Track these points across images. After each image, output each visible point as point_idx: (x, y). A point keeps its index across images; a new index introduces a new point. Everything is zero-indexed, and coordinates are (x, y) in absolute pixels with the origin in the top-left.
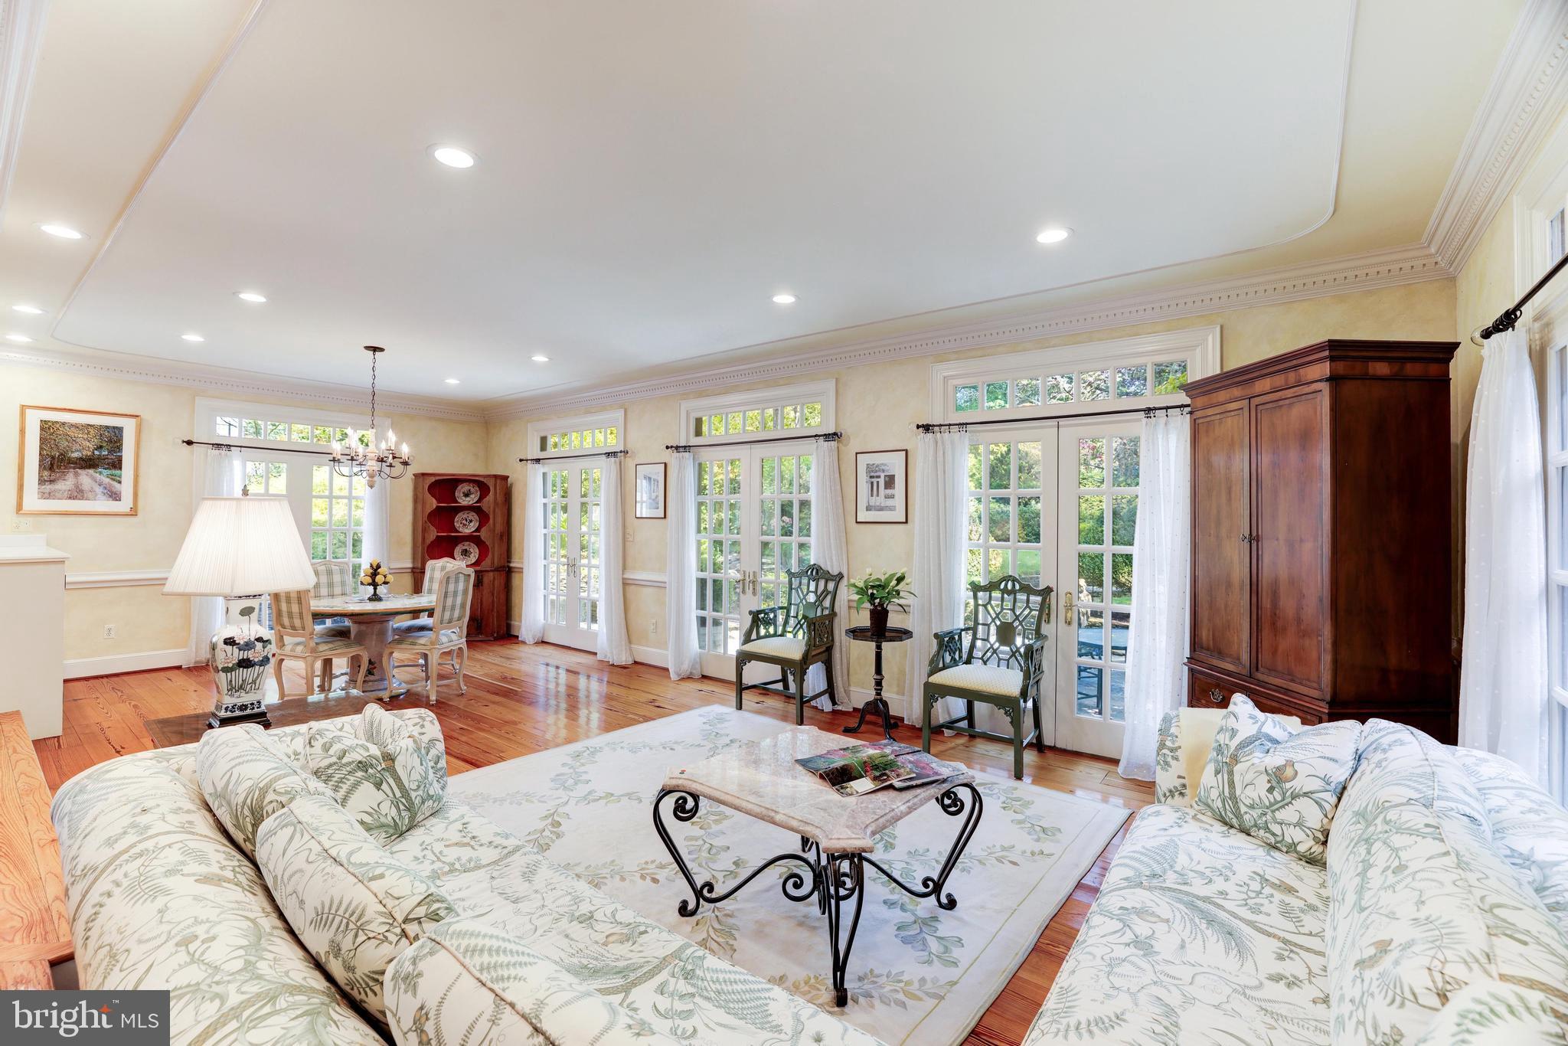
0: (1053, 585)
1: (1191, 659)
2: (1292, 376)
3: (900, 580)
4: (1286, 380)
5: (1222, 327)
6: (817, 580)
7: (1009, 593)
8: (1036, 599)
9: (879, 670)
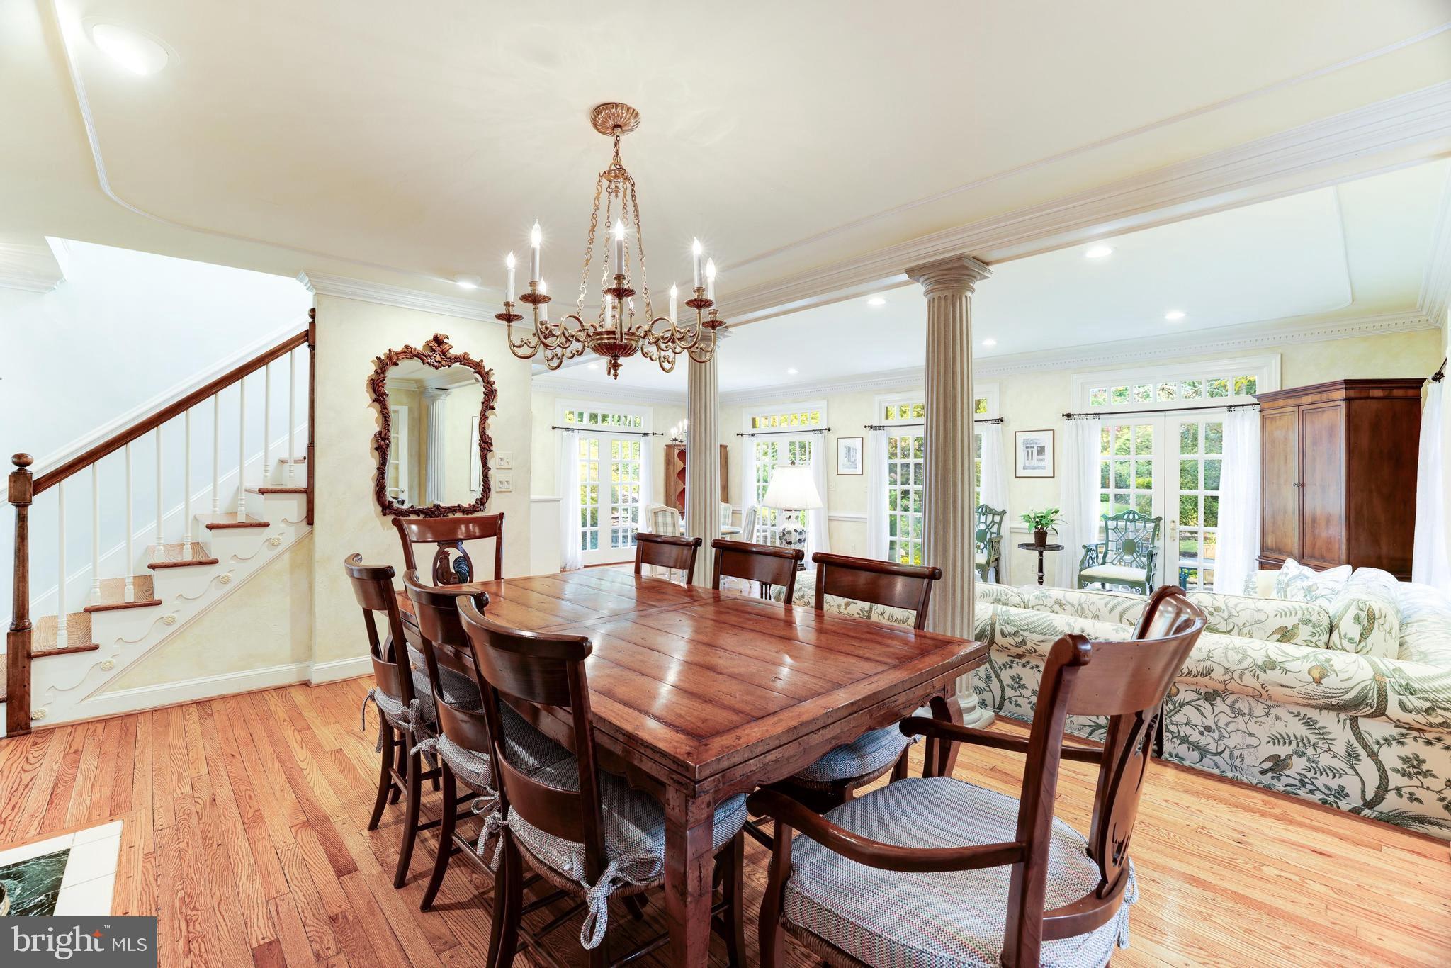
0: (1162, 516)
1: (1260, 556)
2: (1324, 396)
3: (1056, 512)
4: (1321, 397)
5: (1282, 355)
6: (986, 514)
7: (1131, 521)
8: (1150, 526)
9: (1041, 569)
